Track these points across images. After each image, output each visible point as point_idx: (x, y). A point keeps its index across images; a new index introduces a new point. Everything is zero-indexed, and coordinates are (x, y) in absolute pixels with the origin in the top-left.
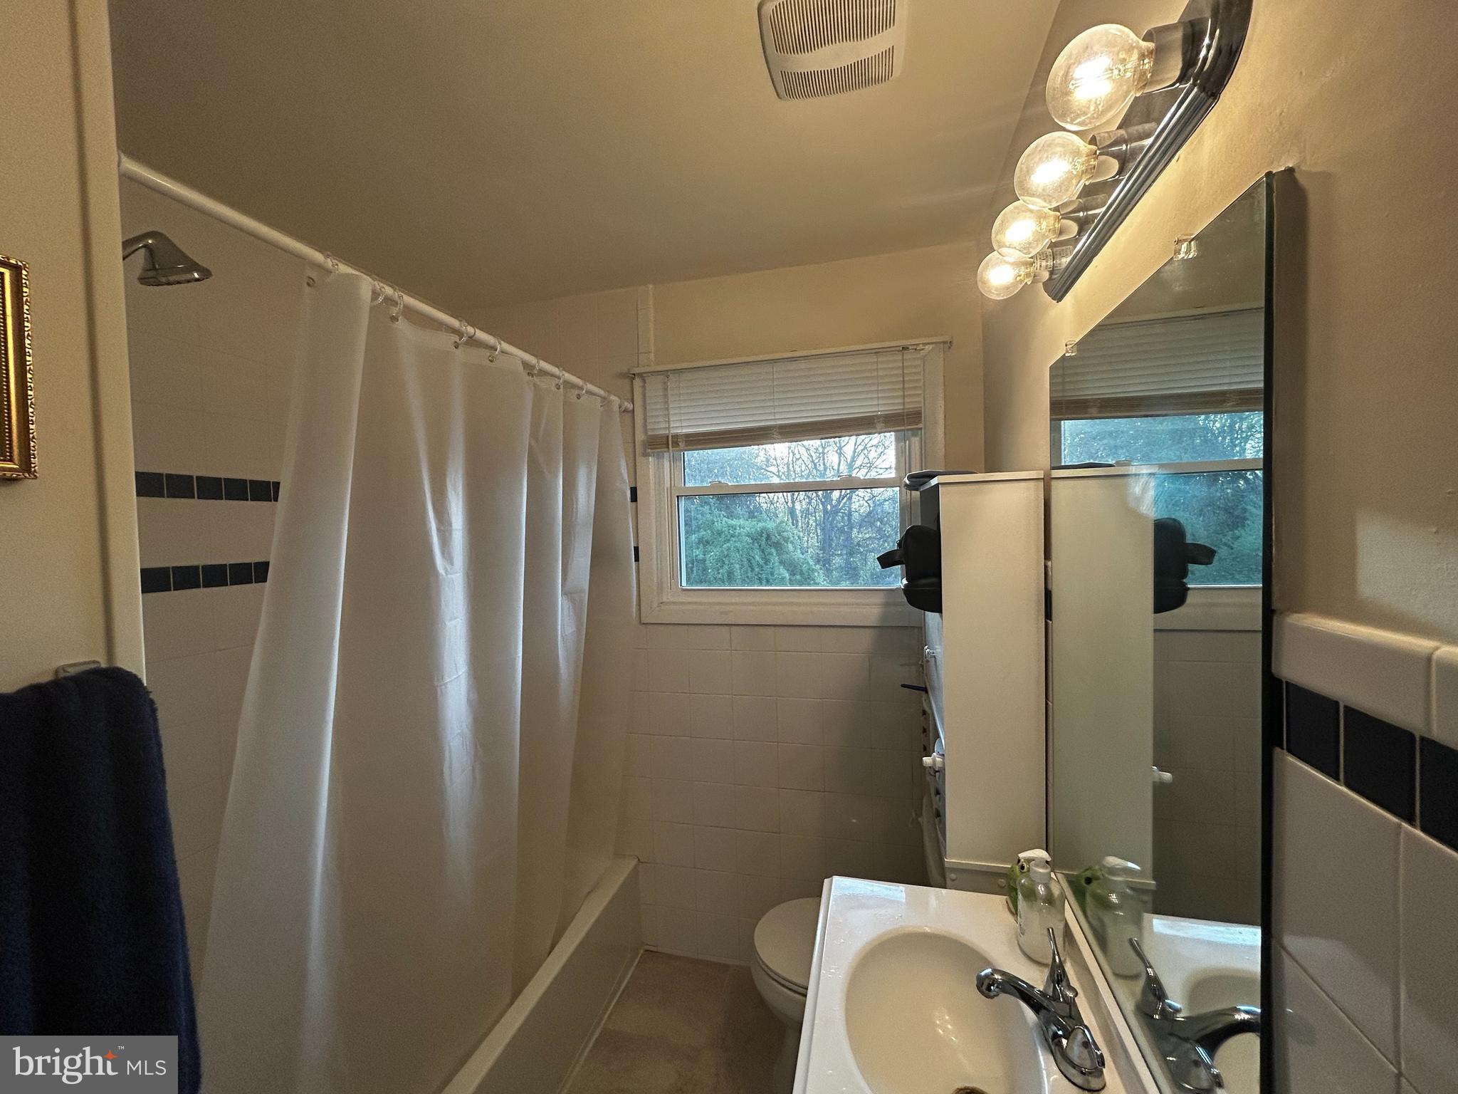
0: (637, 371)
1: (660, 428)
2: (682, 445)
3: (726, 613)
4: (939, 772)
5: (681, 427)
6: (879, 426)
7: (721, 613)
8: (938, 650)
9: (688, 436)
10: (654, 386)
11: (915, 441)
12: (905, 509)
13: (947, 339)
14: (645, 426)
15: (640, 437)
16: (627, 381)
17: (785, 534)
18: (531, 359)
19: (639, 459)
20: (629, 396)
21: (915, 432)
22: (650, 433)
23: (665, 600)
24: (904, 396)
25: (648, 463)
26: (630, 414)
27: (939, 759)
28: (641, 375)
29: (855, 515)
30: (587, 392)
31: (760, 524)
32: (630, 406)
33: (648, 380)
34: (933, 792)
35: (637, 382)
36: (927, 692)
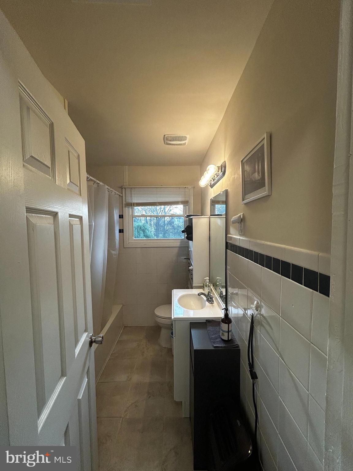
0: (123, 187)
1: (129, 200)
2: (135, 205)
3: (146, 245)
4: (192, 270)
5: (135, 201)
6: (180, 203)
7: (144, 245)
8: (192, 249)
9: (136, 203)
10: (128, 191)
11: (187, 207)
12: (185, 222)
13: (194, 186)
14: (126, 200)
15: (124, 202)
16: (121, 189)
17: (145, 227)
18: (109, 188)
19: (123, 208)
20: (121, 192)
21: (187, 205)
22: (127, 202)
23: (130, 242)
24: (185, 198)
25: (126, 209)
26: (121, 197)
27: (192, 267)
28: (125, 188)
29: (166, 222)
30: (111, 190)
31: (137, 224)
32: (122, 195)
33: (126, 189)
34: (191, 279)
35: (124, 190)
36: (190, 259)
